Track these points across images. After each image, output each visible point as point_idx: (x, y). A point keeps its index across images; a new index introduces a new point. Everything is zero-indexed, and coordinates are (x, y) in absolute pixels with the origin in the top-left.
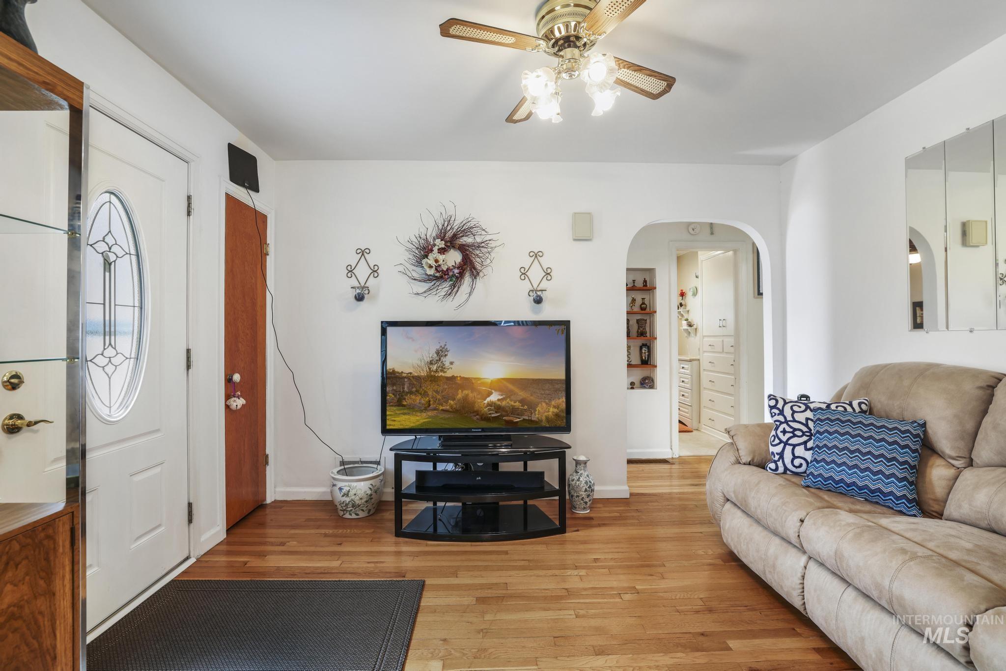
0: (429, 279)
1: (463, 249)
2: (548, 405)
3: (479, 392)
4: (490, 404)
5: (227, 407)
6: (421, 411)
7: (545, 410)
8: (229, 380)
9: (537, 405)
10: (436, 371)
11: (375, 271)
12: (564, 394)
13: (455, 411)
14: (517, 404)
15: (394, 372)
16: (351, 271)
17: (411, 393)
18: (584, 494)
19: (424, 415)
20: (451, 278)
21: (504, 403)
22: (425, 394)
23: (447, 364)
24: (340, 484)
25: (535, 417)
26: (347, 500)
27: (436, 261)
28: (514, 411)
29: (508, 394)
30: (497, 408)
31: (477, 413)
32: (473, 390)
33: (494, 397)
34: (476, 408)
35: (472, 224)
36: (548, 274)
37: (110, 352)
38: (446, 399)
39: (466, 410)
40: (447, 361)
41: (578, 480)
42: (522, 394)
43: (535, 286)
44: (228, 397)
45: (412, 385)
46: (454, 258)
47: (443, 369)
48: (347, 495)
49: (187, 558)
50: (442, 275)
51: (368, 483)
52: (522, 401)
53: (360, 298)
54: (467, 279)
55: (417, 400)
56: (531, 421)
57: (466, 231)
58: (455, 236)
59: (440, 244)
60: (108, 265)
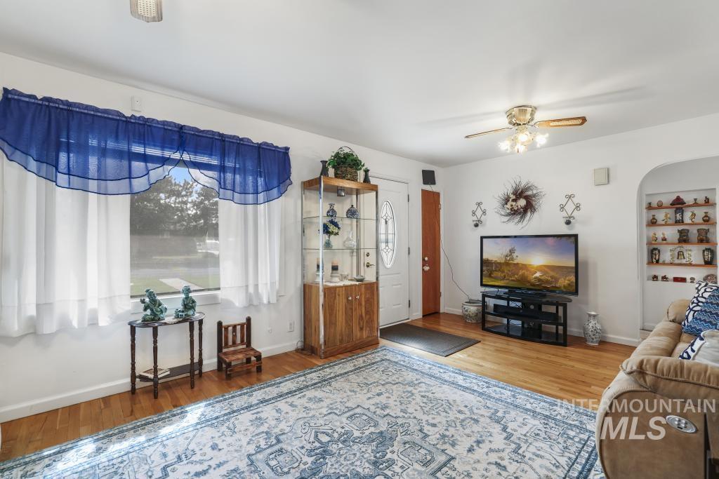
0: (508, 215)
1: (527, 198)
2: (565, 279)
3: (530, 272)
4: (536, 278)
5: (423, 270)
6: (501, 280)
7: (563, 282)
8: (423, 260)
9: (559, 279)
10: (509, 260)
11: (484, 213)
12: (574, 274)
13: (518, 281)
14: (549, 278)
15: (488, 260)
16: (474, 213)
17: (496, 271)
18: (591, 333)
19: (502, 282)
20: (520, 213)
21: (542, 278)
22: (503, 272)
23: (515, 257)
24: (465, 306)
25: (558, 285)
26: (467, 313)
27: (512, 205)
28: (547, 282)
29: (544, 273)
30: (539, 279)
31: (529, 282)
32: (527, 270)
33: (538, 274)
34: (529, 279)
35: (529, 185)
36: (578, 207)
37: (387, 248)
38: (514, 274)
39: (523, 279)
40: (514, 255)
41: (588, 324)
42: (552, 273)
43: (569, 214)
44: (423, 266)
45: (496, 267)
46: (522, 202)
47: (512, 259)
48: (467, 311)
49: (408, 319)
50: (514, 212)
51: (476, 308)
52: (552, 277)
53: (476, 225)
54: (529, 214)
55: (499, 274)
56: (556, 287)
57: (528, 189)
58: (522, 192)
59: (514, 197)
60: (386, 222)
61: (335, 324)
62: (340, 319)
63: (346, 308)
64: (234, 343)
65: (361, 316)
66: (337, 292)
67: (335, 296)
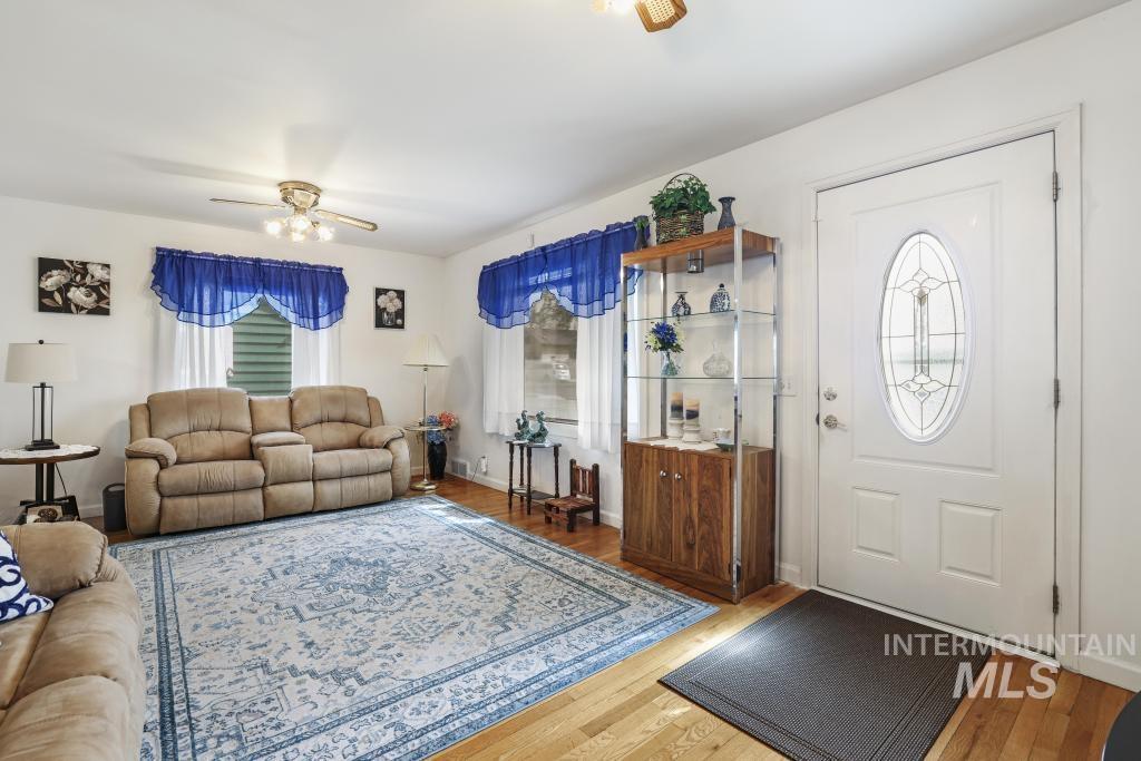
37: (921, 378)
61: (640, 509)
62: (649, 505)
63: (659, 491)
64: (584, 491)
65: (689, 519)
66: (644, 455)
67: (641, 462)
